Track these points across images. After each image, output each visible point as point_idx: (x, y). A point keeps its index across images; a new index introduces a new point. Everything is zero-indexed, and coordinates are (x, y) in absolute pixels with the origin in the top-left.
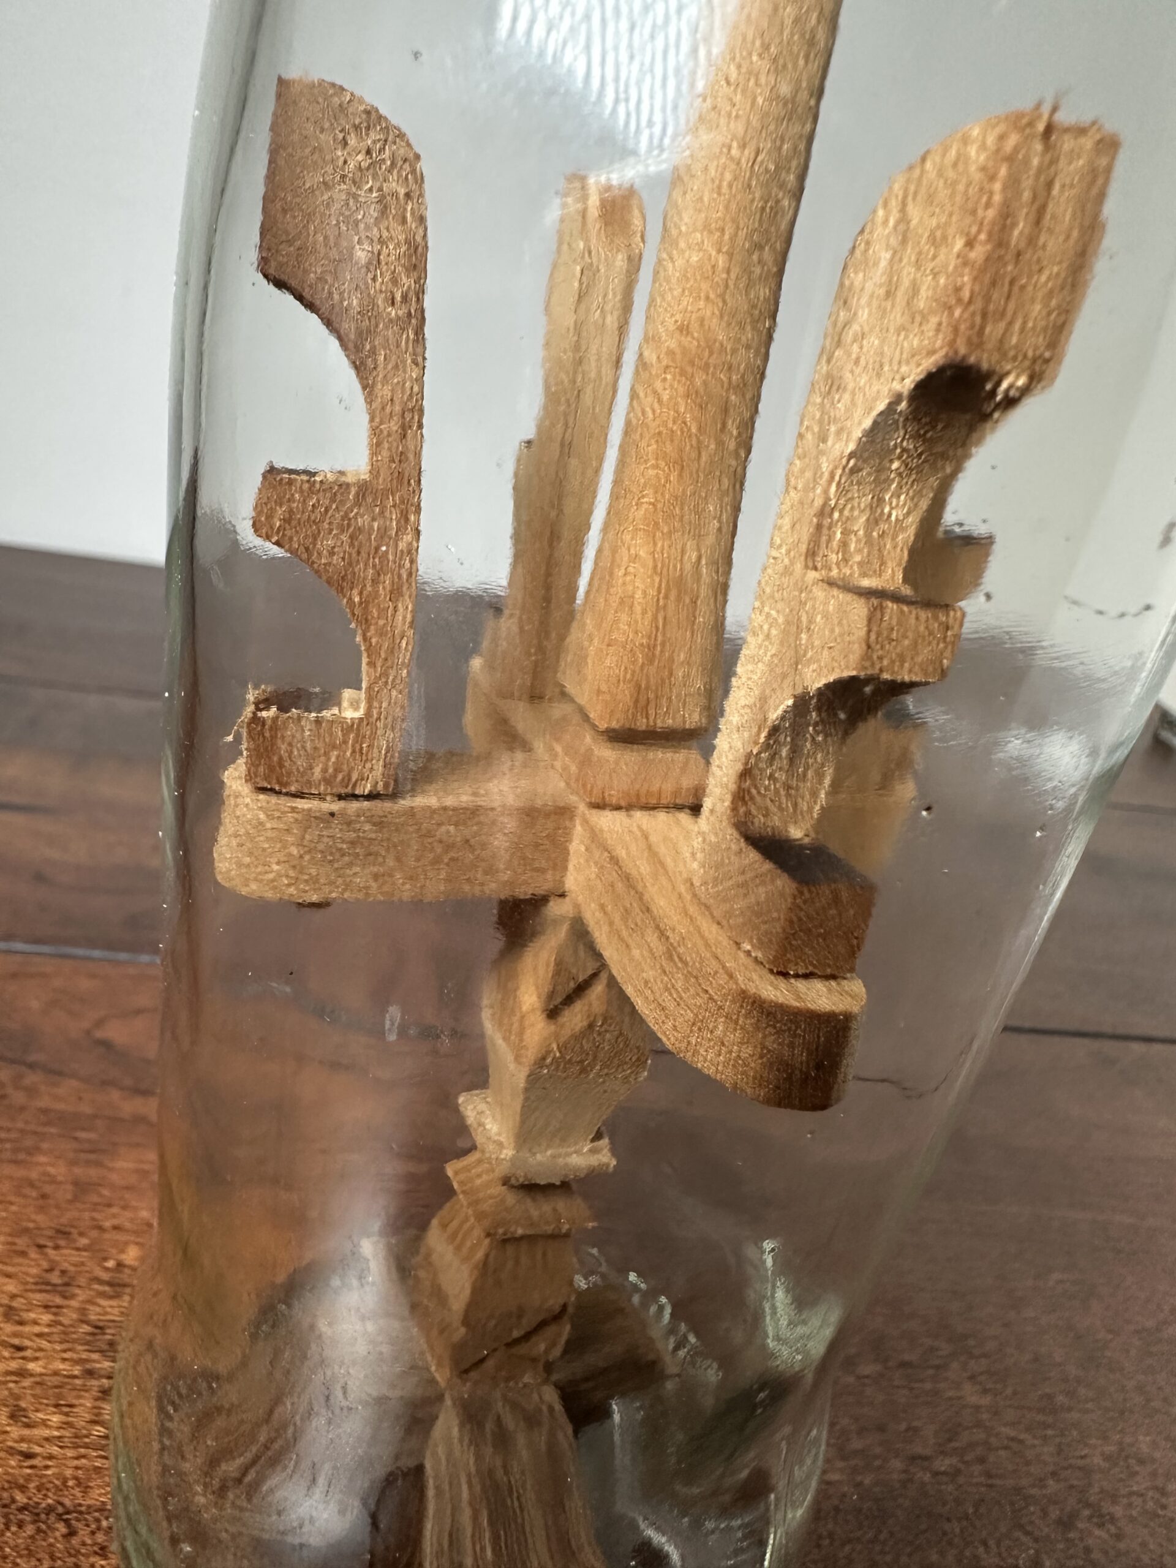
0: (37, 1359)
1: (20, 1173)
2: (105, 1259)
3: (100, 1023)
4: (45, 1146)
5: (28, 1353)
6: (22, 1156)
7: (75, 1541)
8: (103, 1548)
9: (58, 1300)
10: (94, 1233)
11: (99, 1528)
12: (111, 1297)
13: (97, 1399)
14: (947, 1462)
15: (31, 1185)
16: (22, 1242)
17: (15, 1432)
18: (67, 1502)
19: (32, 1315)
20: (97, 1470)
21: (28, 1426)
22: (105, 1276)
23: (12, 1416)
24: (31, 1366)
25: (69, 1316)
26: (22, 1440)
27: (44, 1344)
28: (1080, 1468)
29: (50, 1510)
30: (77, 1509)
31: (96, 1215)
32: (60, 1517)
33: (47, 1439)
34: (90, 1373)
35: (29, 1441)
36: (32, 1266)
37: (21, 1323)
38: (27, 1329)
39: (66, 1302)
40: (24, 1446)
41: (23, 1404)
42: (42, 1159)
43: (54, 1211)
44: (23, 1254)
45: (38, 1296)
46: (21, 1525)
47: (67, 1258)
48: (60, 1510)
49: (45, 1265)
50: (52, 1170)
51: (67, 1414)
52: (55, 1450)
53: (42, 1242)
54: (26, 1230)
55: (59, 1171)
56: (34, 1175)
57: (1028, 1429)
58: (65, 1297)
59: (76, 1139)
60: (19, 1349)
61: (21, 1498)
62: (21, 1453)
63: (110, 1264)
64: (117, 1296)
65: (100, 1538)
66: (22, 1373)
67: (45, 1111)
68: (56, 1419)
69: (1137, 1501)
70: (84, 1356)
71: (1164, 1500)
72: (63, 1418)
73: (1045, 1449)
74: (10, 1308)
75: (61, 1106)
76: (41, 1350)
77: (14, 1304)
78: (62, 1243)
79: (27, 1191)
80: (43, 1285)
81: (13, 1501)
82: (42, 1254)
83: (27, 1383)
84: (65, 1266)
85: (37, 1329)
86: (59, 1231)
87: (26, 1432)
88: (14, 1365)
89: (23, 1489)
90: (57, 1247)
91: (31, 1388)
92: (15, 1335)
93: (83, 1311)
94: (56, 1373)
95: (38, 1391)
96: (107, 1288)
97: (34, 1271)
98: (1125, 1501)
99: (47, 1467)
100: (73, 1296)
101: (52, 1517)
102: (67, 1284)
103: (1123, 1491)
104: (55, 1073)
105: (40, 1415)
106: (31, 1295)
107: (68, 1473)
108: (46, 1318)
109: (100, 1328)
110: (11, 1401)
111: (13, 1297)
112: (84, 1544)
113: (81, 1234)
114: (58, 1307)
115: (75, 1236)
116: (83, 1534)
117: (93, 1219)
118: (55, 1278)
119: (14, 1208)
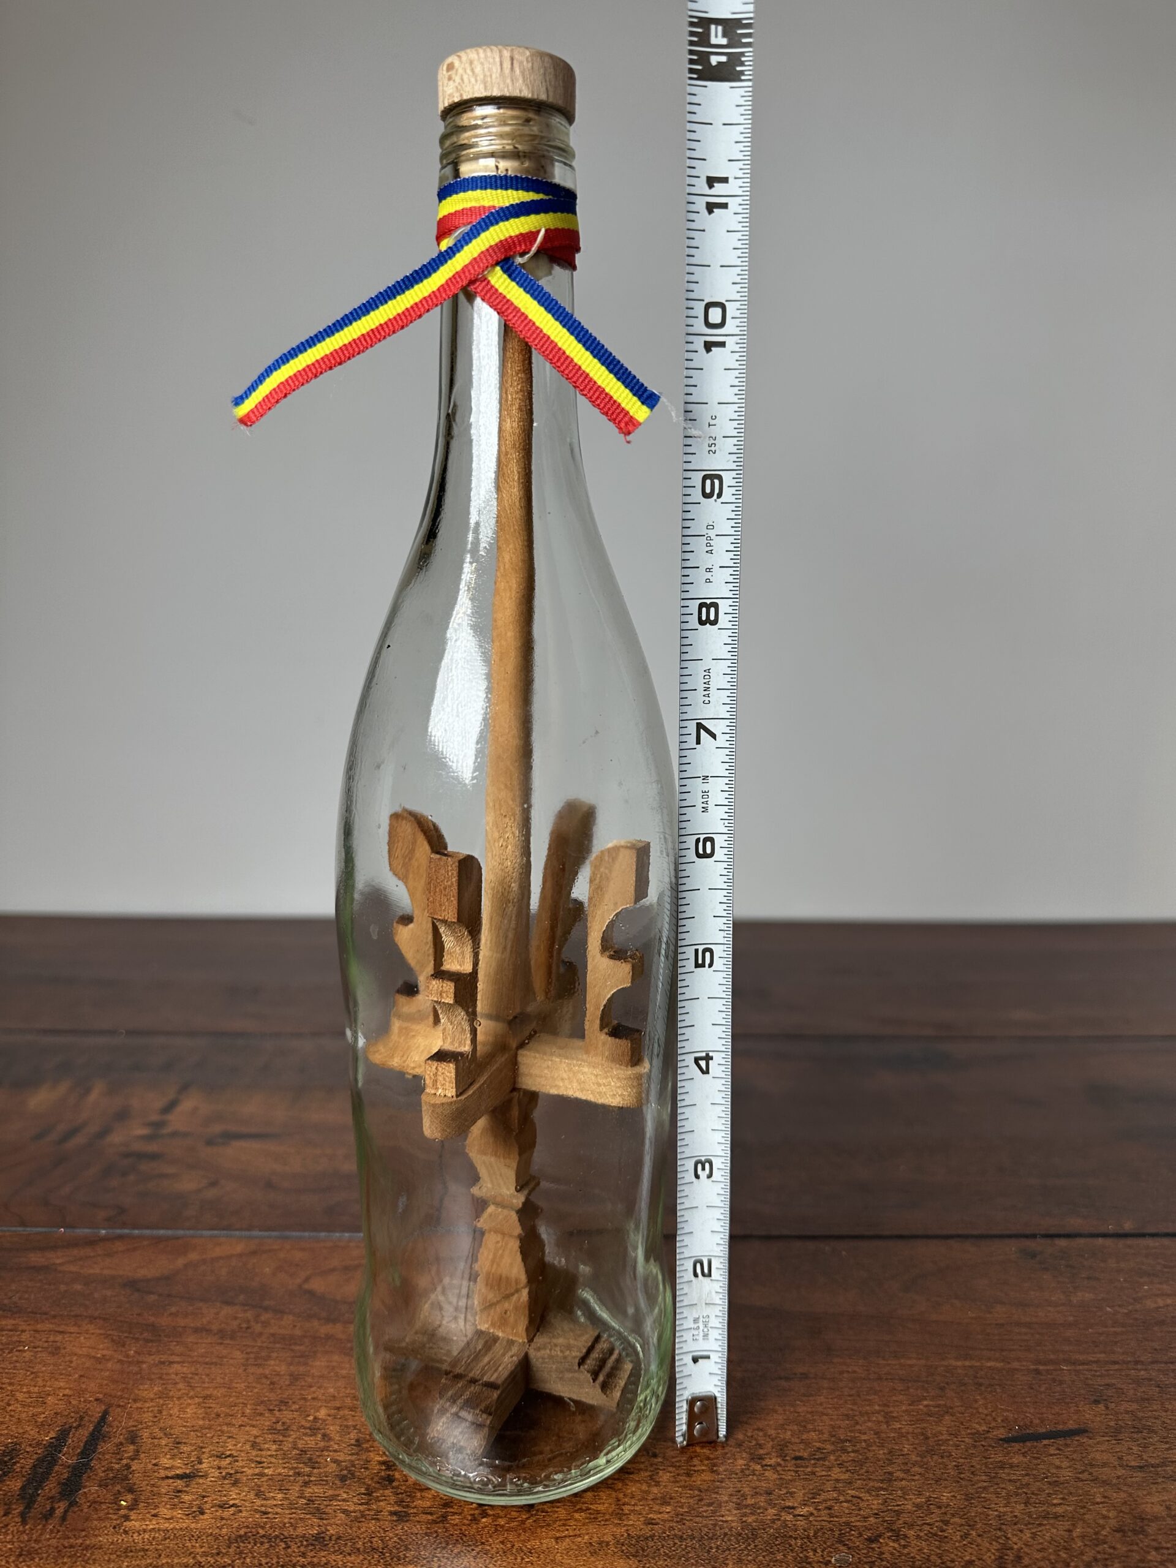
0: (269, 1467)
1: (260, 1371)
2: (308, 1416)
3: (307, 1280)
4: (274, 1355)
5: (265, 1465)
6: (259, 1362)
7: (289, 1550)
8: (304, 1554)
9: (281, 1438)
10: (302, 1402)
11: (302, 1545)
12: (311, 1436)
13: (302, 1486)
14: (807, 1509)
15: (266, 1377)
16: (260, 1408)
17: (259, 1502)
18: (286, 1533)
19: (266, 1446)
20: (300, 1519)
21: (265, 1499)
22: (308, 1425)
23: (256, 1495)
24: (266, 1471)
25: (287, 1446)
26: (262, 1506)
27: (273, 1460)
28: (895, 1511)
29: (276, 1537)
30: (291, 1537)
31: (303, 1392)
32: (282, 1540)
33: (275, 1505)
34: (299, 1474)
35: (266, 1506)
36: (267, 1422)
37: (261, 1450)
38: (264, 1453)
39: (285, 1439)
40: (263, 1509)
41: (262, 1489)
42: (272, 1362)
43: (279, 1391)
44: (261, 1414)
45: (270, 1436)
46: (262, 1543)
47: (287, 1415)
48: (282, 1537)
49: (274, 1420)
50: (277, 1368)
51: (285, 1494)
52: (279, 1510)
53: (271, 1408)
54: (262, 1402)
55: (283, 1369)
56: (267, 1372)
57: (868, 1491)
58: (284, 1436)
59: (292, 1350)
60: (260, 1463)
61: (262, 1532)
62: (262, 1512)
63: (311, 1418)
64: (315, 1435)
65: (302, 1549)
66: (262, 1475)
67: (273, 1335)
68: (280, 1496)
69: (927, 1528)
70: (295, 1465)
71: (945, 1527)
72: (284, 1496)
73: (875, 1502)
74: (255, 1442)
75: (282, 1331)
76: (271, 1463)
77: (257, 1440)
78: (283, 1408)
79: (264, 1380)
80: (272, 1430)
81: (258, 1533)
82: (272, 1414)
83: (265, 1479)
84: (285, 1420)
85: (269, 1453)
86: (282, 1402)
87: (264, 1502)
88: (257, 1471)
89: (263, 1528)
90: (280, 1410)
91: (267, 1481)
92: (257, 1456)
93: (295, 1443)
94: (280, 1474)
95: (270, 1482)
96: (308, 1431)
97: (267, 1423)
98: (918, 1528)
99: (275, 1518)
100: (289, 1436)
101: (278, 1541)
102: (287, 1429)
103: (919, 1523)
104: (279, 1312)
105: (272, 1494)
106: (266, 1436)
107: (286, 1520)
108: (274, 1447)
109: (304, 1452)
110: (256, 1488)
111: (256, 1437)
112: (294, 1552)
113: (294, 1403)
114: (281, 1441)
115: (290, 1403)
116: (294, 1547)
117: (301, 1394)
118: (279, 1426)
119: (256, 1390)
